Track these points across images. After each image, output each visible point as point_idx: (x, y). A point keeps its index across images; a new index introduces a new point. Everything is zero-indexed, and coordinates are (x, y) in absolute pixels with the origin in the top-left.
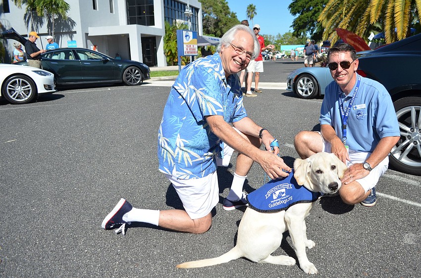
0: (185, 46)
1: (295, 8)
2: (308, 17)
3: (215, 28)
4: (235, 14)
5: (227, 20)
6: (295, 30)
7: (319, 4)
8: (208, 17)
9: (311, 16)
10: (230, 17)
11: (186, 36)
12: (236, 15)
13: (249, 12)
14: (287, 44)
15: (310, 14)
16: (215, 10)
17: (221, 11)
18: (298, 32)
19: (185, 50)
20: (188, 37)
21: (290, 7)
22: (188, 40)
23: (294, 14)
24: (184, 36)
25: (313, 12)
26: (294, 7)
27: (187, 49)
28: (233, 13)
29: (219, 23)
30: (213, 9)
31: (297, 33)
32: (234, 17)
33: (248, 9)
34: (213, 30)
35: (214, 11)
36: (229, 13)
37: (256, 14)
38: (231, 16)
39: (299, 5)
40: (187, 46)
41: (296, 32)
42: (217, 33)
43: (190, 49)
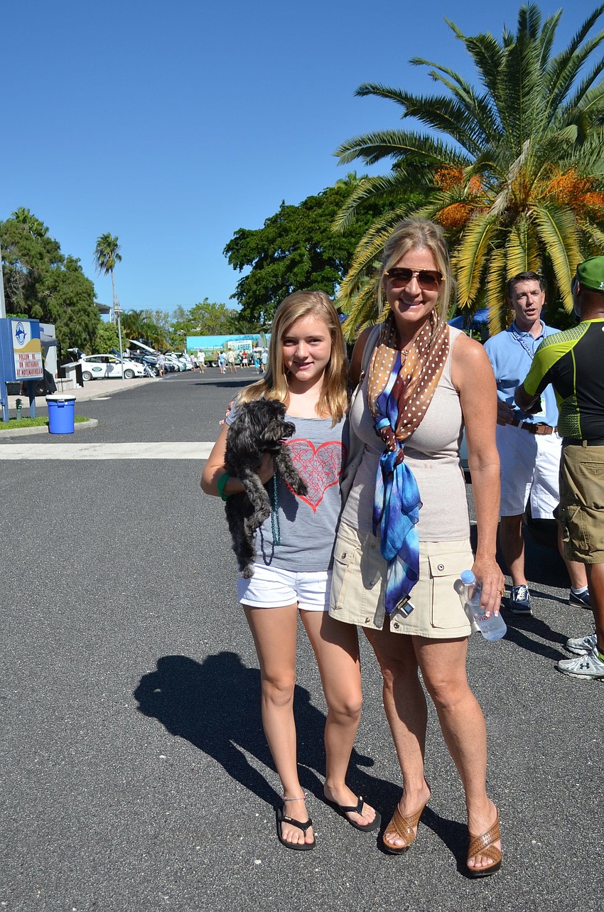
0: (17, 357)
1: (242, 252)
2: (276, 276)
3: (27, 298)
4: (76, 261)
5: (58, 277)
6: (247, 306)
7: (302, 243)
8: (11, 271)
9: (285, 273)
10: (63, 268)
11: (19, 333)
12: (79, 264)
13: (102, 253)
14: (202, 334)
15: (280, 267)
16: (25, 252)
17: (41, 254)
18: (253, 310)
19: (17, 366)
20: (21, 335)
21: (229, 248)
22: (21, 343)
23: (239, 265)
24: (14, 333)
25: (288, 263)
26: (238, 250)
27: (21, 365)
28: (71, 261)
29: (37, 285)
30: (20, 251)
31: (252, 313)
32: (76, 270)
33: (99, 245)
34: (22, 303)
35: (24, 255)
36: (61, 259)
37: (120, 258)
38: (68, 268)
39: (253, 245)
40: (21, 356)
41: (248, 311)
42: (33, 310)
43: (27, 364)
